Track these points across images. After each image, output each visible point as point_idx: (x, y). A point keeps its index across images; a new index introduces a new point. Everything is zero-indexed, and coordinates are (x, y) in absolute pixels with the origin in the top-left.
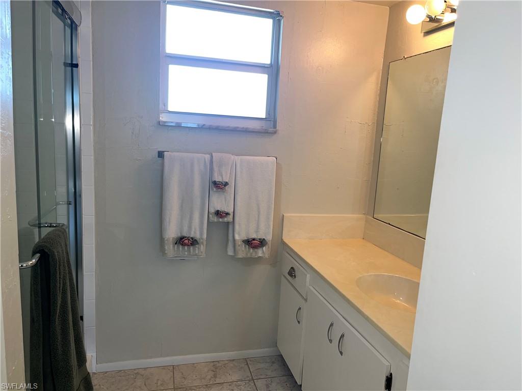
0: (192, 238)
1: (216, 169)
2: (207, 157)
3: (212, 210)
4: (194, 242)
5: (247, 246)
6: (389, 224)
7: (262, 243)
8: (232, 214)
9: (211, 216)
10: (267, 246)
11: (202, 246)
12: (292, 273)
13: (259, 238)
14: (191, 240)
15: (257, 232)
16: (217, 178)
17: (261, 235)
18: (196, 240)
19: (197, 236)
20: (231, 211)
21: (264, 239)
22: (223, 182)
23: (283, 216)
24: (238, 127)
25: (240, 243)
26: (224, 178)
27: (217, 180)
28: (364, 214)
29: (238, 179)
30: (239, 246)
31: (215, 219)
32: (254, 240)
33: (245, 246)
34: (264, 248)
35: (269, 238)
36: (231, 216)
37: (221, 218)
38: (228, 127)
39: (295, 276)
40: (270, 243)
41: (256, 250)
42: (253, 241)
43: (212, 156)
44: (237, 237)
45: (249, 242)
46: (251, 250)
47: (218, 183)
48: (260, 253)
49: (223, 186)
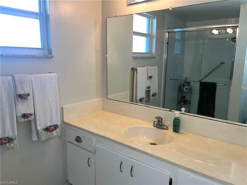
0: (8, 138)
1: (18, 85)
2: (10, 78)
3: (19, 115)
4: (10, 140)
5: (46, 132)
6: (118, 101)
7: (56, 127)
8: (34, 115)
9: (19, 119)
10: (58, 128)
11: (16, 141)
12: (78, 139)
13: (53, 124)
14: (7, 139)
15: (51, 121)
16: (21, 92)
17: (54, 123)
18: (11, 138)
19: (11, 135)
20: (32, 112)
21: (57, 124)
22: (26, 94)
23: (63, 107)
24: (28, 55)
25: (41, 131)
26: (26, 91)
27: (21, 93)
28: (101, 98)
29: (35, 90)
30: (41, 133)
31: (23, 120)
32: (51, 126)
33: (45, 132)
34: (57, 130)
35: (59, 123)
36: (33, 116)
37: (27, 118)
38: (21, 55)
39: (81, 141)
40: (60, 126)
41: (52, 132)
42: (50, 128)
43: (13, 76)
44: (39, 128)
45: (47, 129)
46: (49, 133)
47: (22, 95)
48: (55, 133)
49: (27, 97)
